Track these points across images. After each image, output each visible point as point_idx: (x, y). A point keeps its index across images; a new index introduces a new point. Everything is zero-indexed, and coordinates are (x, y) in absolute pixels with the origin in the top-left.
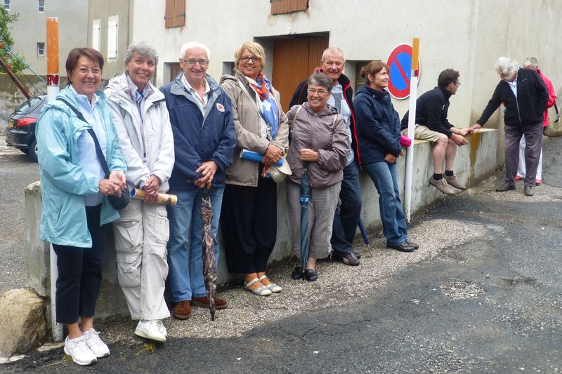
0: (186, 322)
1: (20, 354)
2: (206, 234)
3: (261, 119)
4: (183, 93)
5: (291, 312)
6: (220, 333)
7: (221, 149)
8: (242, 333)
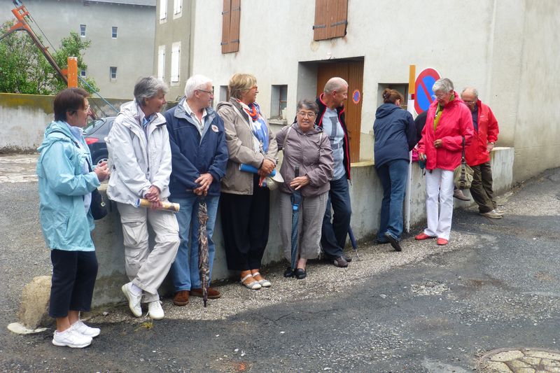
0: (183, 308)
1: (44, 327)
2: (202, 234)
3: (254, 137)
4: (184, 117)
5: (273, 302)
6: (208, 316)
7: (216, 163)
8: (227, 317)
